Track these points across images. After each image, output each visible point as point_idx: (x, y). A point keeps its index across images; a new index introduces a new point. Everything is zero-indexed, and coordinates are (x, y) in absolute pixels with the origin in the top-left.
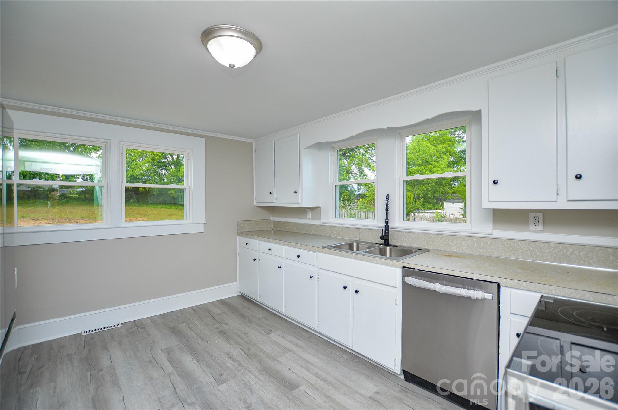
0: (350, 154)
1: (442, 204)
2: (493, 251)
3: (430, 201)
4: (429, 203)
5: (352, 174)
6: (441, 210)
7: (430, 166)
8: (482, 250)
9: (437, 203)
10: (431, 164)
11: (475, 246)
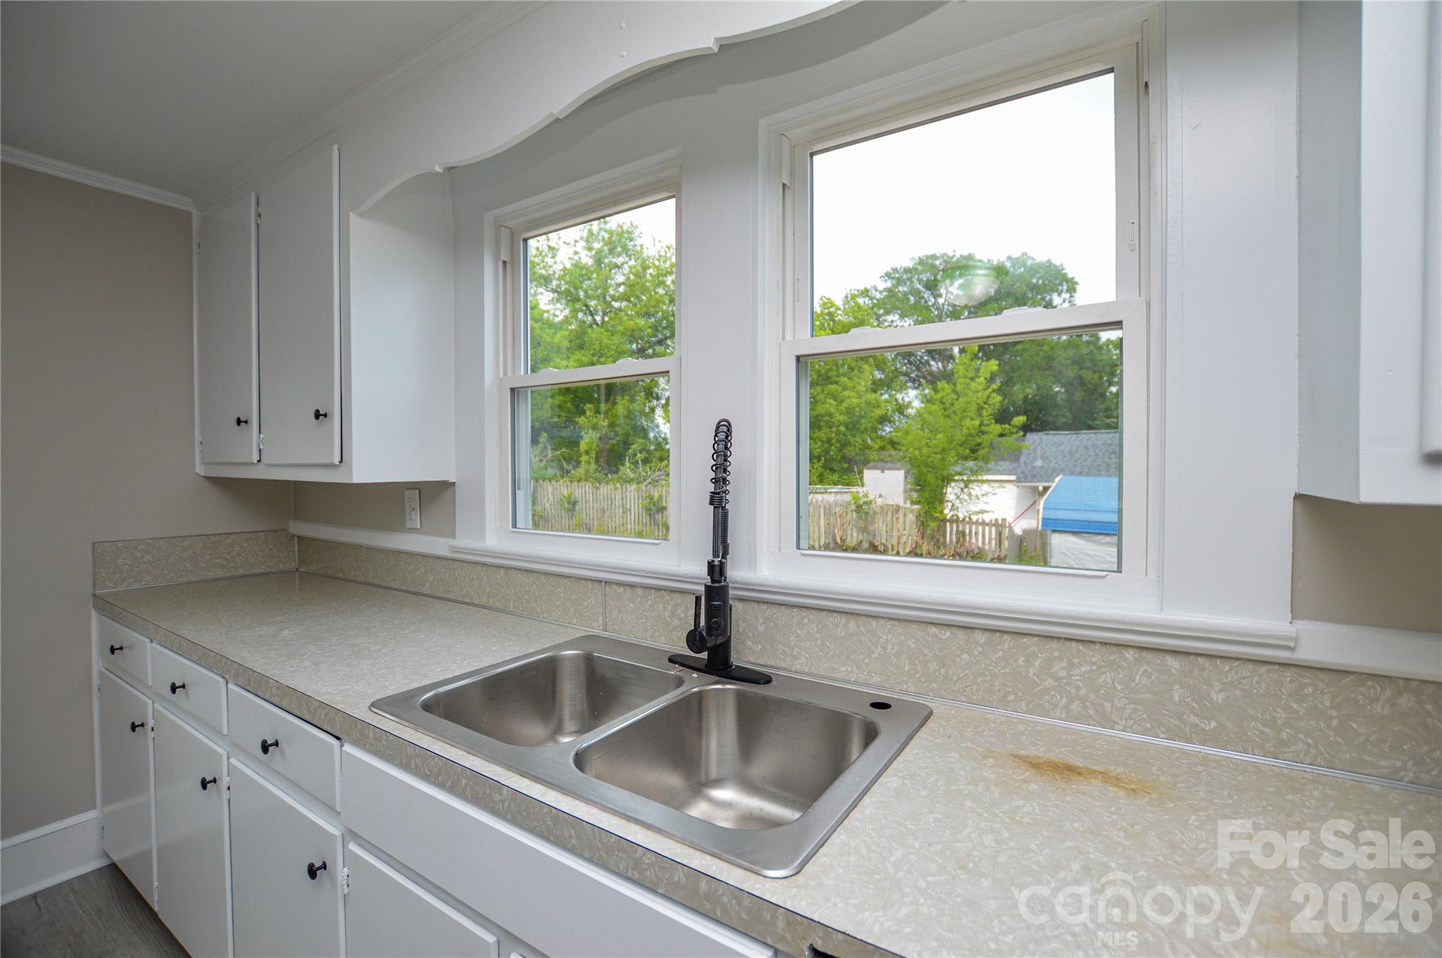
0: (654, 350)
1: (861, 472)
2: (1284, 735)
3: (835, 465)
4: (832, 470)
5: (658, 398)
6: (858, 485)
7: (833, 387)
8: (1213, 724)
9: (848, 471)
10: (836, 383)
11: (1177, 698)
